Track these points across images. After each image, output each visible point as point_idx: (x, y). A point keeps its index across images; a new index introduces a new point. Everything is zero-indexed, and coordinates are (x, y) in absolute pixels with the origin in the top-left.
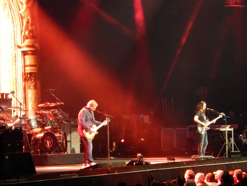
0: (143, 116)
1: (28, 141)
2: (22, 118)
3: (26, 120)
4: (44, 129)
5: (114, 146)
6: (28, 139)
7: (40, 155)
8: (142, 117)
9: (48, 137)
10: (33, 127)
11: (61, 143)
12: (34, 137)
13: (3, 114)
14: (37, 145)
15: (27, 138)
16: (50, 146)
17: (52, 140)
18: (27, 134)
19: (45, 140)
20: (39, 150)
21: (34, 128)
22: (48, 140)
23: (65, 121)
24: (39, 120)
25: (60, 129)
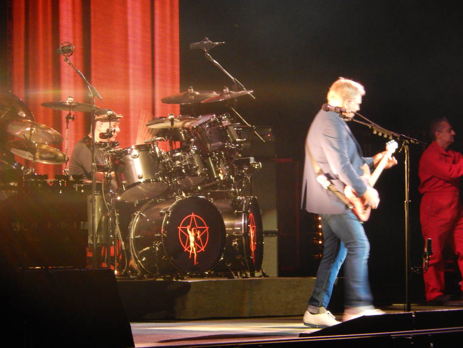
1: (118, 227)
2: (100, 145)
3: (112, 150)
6: (117, 222)
9: (193, 215)
10: (140, 178)
12: (141, 216)
13: (28, 129)
14: (150, 245)
16: (198, 249)
17: (207, 228)
19: (179, 228)
21: (141, 180)
22: (193, 226)
23: (256, 160)
25: (237, 186)
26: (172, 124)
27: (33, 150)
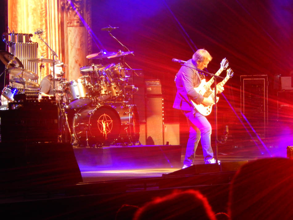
0: (280, 78)
1: (67, 121)
2: (57, 80)
3: (63, 83)
4: (97, 100)
5: (227, 132)
6: (67, 119)
7: (89, 147)
8: (278, 78)
9: (105, 115)
10: (77, 96)
11: (128, 126)
12: (79, 116)
13: (22, 72)
14: (83, 130)
15: (65, 117)
16: (107, 132)
17: (112, 121)
18: (65, 108)
19: (98, 121)
20: (87, 139)
21: (78, 98)
22: (105, 120)
23: (135, 86)
24: (88, 84)
25: (126, 100)
26: (94, 69)
27: (23, 83)
